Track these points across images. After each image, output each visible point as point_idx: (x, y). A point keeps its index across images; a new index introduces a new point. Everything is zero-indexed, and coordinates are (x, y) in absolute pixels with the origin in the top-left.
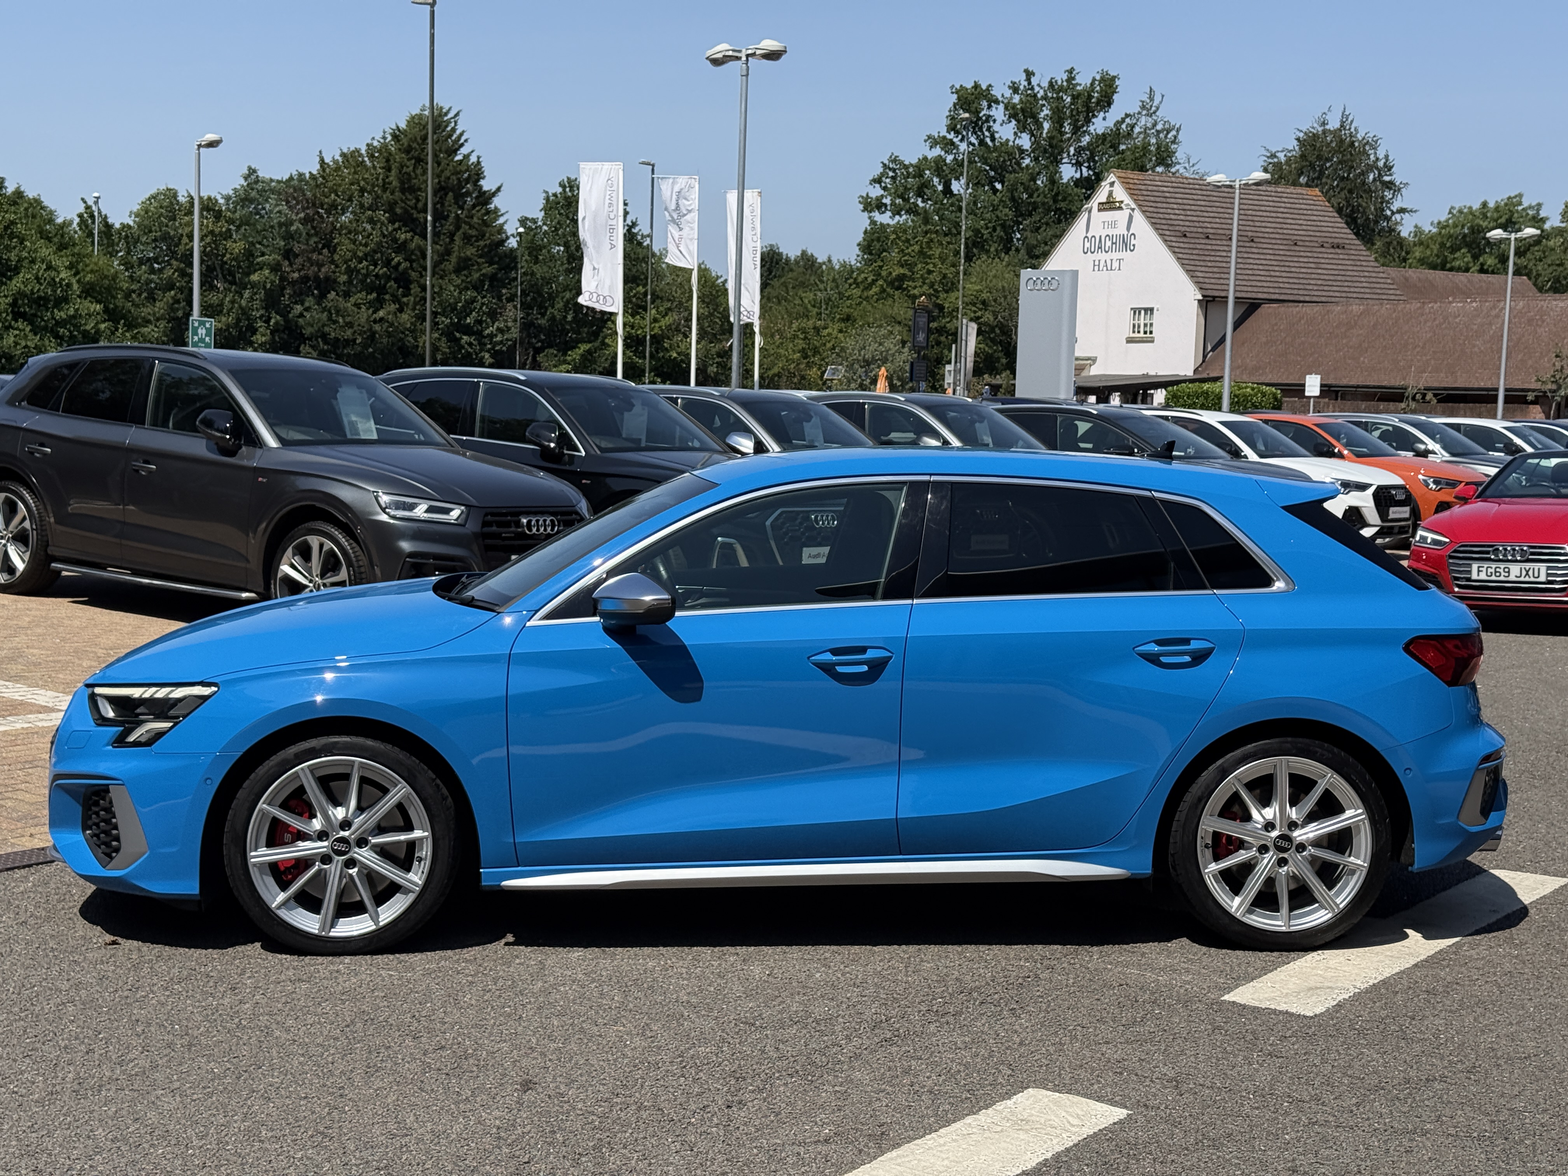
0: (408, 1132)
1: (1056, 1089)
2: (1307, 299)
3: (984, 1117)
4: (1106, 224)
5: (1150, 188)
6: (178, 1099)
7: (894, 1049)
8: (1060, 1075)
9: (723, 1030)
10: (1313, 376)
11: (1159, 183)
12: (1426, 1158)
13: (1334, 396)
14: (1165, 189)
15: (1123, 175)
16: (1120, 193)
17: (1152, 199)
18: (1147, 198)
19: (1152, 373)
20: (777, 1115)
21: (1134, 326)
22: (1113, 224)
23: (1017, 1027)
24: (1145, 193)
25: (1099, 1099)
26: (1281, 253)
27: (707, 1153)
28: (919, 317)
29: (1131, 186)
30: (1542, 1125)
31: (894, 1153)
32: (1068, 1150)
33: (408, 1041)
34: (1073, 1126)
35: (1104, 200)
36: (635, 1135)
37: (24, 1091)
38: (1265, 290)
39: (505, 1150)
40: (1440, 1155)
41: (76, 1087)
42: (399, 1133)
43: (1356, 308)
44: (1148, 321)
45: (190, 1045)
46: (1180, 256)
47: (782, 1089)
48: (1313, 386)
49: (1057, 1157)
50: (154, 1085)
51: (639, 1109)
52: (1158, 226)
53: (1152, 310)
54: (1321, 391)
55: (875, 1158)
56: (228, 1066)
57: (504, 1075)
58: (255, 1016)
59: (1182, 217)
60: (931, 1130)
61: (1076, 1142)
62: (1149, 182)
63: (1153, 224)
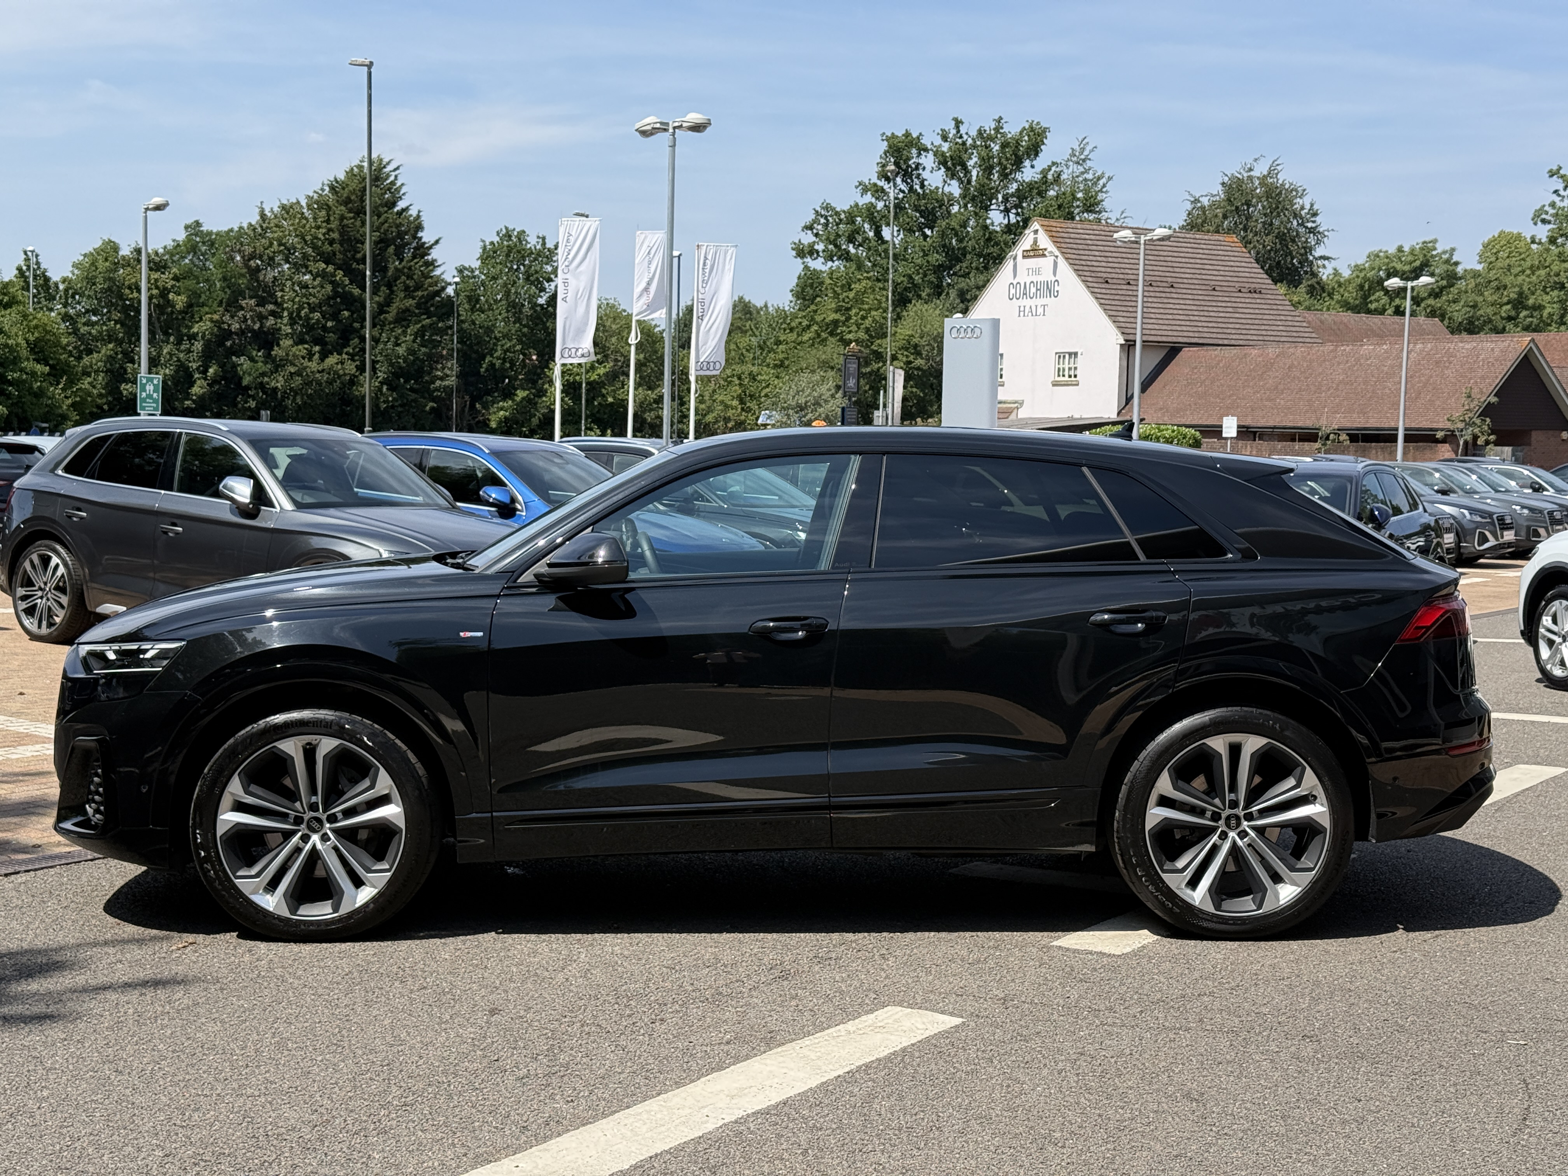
0: (403, 1042)
1: (910, 1006)
2: (1226, 342)
3: (851, 1026)
4: (1031, 271)
5: (1072, 236)
6: (219, 1024)
7: (785, 983)
8: (914, 997)
9: (649, 973)
10: (1230, 417)
11: (1081, 231)
12: (1184, 1045)
13: (1252, 436)
14: (1087, 237)
15: (1046, 223)
16: (1044, 242)
17: (1075, 246)
18: (1069, 245)
19: (1077, 416)
20: (690, 1027)
21: (1059, 369)
22: (1038, 271)
23: (885, 966)
24: (1068, 240)
25: (942, 1013)
26: (1200, 297)
27: (635, 1052)
28: (850, 363)
29: (1054, 234)
30: (1279, 1023)
31: (779, 1049)
32: (913, 1045)
33: (397, 984)
34: (918, 1029)
35: (1029, 248)
36: (580, 1042)
37: (96, 1022)
38: (1185, 334)
39: (479, 1052)
40: (1196, 1043)
41: (137, 1018)
42: (396, 1043)
43: (1272, 351)
44: (1072, 365)
45: (222, 989)
46: (1102, 301)
47: (695, 1010)
48: (1230, 428)
49: (904, 1050)
50: (197, 1015)
51: (582, 1026)
52: (1081, 273)
53: (1076, 354)
54: (1238, 432)
55: (765, 1052)
56: (255, 1002)
57: (475, 1005)
58: (270, 969)
59: (1104, 264)
60: (810, 1034)
61: (920, 1039)
62: (1071, 230)
63: (1076, 270)
